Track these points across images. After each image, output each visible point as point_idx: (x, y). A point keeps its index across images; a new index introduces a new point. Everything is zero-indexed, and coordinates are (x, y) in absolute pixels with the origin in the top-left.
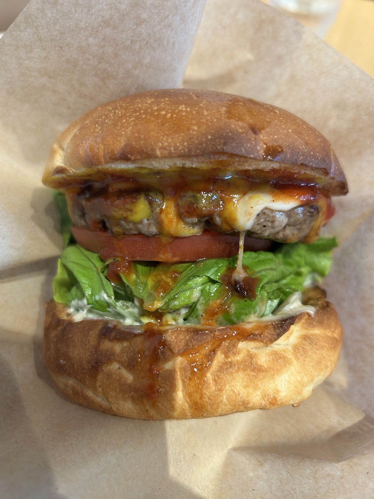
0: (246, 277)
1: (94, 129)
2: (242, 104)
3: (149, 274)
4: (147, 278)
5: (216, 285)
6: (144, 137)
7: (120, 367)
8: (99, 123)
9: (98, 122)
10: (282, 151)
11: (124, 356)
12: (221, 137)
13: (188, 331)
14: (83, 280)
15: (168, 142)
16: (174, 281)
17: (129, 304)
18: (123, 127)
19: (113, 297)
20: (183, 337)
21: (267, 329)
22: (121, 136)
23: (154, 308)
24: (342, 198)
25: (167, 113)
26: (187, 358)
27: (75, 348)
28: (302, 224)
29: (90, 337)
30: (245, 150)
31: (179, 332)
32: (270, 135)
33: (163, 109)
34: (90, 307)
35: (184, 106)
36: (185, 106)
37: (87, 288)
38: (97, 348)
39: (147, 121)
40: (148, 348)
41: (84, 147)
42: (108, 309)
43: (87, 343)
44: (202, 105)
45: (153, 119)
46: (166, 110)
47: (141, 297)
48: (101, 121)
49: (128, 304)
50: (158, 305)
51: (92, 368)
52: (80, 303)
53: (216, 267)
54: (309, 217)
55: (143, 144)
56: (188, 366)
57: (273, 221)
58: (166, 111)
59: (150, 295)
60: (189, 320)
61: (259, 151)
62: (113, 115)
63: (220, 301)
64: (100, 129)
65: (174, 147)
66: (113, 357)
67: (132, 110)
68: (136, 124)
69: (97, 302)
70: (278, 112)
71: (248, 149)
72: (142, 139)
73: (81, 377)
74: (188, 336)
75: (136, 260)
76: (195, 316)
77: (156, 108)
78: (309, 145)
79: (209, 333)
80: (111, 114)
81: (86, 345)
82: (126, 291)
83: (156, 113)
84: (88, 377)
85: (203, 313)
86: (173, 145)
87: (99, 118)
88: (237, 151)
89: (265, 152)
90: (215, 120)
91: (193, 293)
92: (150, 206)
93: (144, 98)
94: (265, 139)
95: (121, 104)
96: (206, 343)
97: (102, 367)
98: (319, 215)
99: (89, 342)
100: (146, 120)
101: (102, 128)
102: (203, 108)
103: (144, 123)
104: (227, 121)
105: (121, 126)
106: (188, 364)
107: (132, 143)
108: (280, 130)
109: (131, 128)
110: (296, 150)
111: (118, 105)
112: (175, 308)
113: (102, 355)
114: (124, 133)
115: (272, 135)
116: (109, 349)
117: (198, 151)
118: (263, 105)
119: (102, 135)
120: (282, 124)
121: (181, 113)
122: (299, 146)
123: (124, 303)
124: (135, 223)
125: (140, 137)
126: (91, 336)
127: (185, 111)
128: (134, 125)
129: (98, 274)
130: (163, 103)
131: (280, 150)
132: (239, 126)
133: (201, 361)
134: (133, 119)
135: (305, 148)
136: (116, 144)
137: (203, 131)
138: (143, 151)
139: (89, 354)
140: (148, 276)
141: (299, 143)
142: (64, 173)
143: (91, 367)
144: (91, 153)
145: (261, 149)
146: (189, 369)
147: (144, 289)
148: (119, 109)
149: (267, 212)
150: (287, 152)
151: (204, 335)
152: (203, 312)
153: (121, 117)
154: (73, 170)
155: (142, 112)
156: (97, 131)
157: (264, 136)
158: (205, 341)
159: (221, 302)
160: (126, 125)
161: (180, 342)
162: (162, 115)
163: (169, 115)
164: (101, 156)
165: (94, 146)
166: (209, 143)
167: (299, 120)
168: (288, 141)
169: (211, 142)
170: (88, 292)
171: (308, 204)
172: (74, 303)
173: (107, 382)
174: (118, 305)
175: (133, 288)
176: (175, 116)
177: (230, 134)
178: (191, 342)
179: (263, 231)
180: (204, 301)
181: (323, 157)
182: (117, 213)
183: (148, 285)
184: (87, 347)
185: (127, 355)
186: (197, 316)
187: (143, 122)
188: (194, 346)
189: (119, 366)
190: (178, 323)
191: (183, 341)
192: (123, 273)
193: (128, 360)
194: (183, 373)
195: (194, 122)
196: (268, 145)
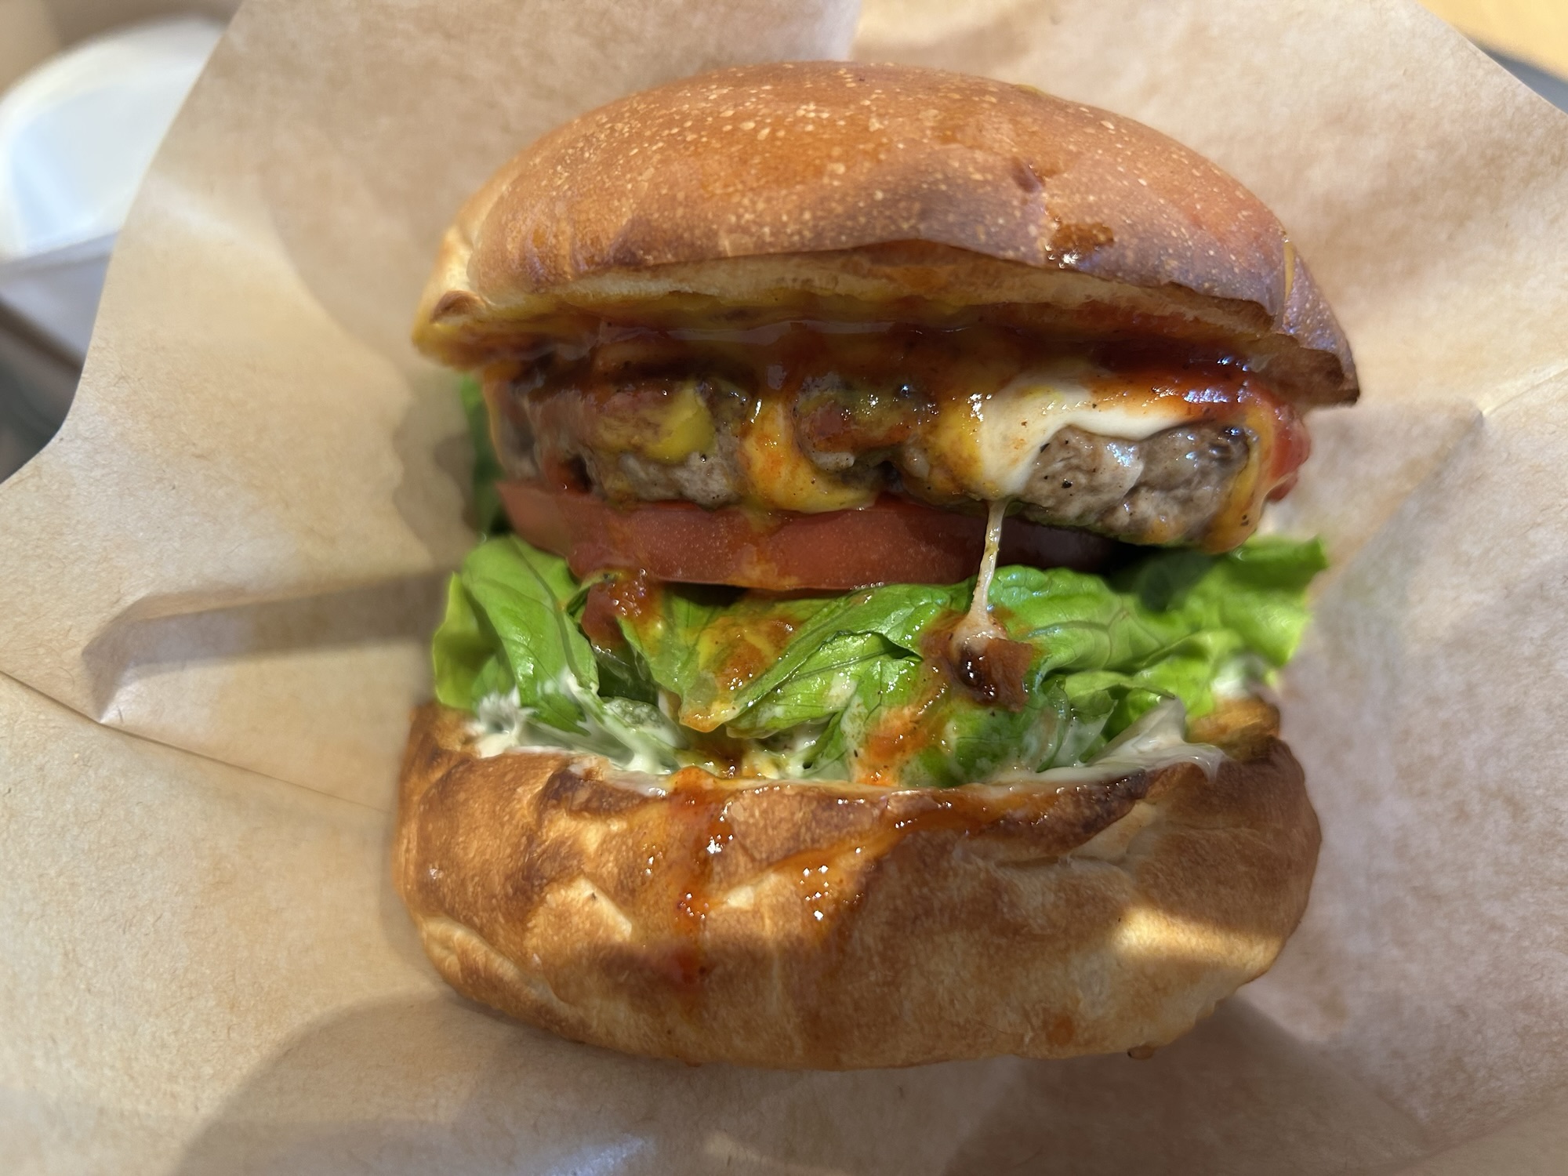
0: (997, 638)
1: (551, 180)
2: (994, 100)
3: (707, 624)
4: (697, 635)
5: (902, 662)
6: (686, 197)
7: (596, 895)
8: (566, 162)
9: (563, 158)
10: (1111, 241)
11: (608, 861)
12: (914, 195)
13: (802, 796)
14: (513, 636)
15: (754, 212)
16: (776, 646)
17: (643, 710)
18: (631, 170)
19: (595, 687)
20: (785, 814)
21: (1052, 805)
22: (623, 194)
23: (709, 722)
24: (1342, 412)
25: (761, 125)
26: (794, 878)
27: (472, 835)
28: (1193, 484)
29: (515, 802)
30: (988, 234)
31: (774, 797)
32: (1073, 193)
33: (750, 116)
34: (529, 715)
35: (812, 107)
36: (816, 105)
37: (522, 657)
38: (532, 836)
39: (700, 150)
40: (680, 841)
41: (519, 232)
42: (580, 724)
43: (506, 818)
44: (867, 103)
45: (718, 146)
46: (758, 119)
47: (673, 689)
48: (572, 155)
49: (637, 711)
50: (723, 712)
51: (515, 893)
52: (503, 703)
53: (907, 606)
54: (1215, 464)
55: (683, 217)
56: (795, 903)
57: (1094, 471)
58: (756, 122)
59: (701, 683)
60: (819, 768)
61: (1035, 239)
62: (606, 136)
63: (912, 710)
64: (567, 178)
65: (772, 225)
66: (575, 862)
67: (661, 120)
68: (665, 161)
69: (547, 699)
70: (1112, 127)
71: (996, 233)
72: (680, 204)
73: (484, 920)
74: (801, 809)
75: (671, 579)
76: (835, 753)
77: (730, 113)
78: (1204, 227)
79: (868, 806)
80: (602, 133)
81: (502, 825)
82: (633, 671)
83: (729, 128)
84: (502, 920)
85: (860, 746)
86: (768, 219)
87: (566, 148)
88: (963, 236)
89: (1053, 243)
90: (901, 146)
91: (833, 683)
92: (712, 413)
93: (703, 88)
94: (1057, 203)
95: (635, 105)
96: (856, 835)
97: (542, 892)
98: (1248, 458)
99: (512, 817)
100: (696, 148)
101: (572, 174)
102: (871, 112)
103: (689, 156)
104: (937, 147)
105: (622, 166)
106: (797, 895)
107: (652, 215)
108: (1109, 178)
109: (652, 170)
110: (1156, 241)
111: (625, 109)
112: (775, 728)
113: (545, 856)
114: (629, 186)
115: (1078, 191)
116: (568, 838)
117: (843, 238)
118: (1067, 106)
119: (569, 193)
120: (1120, 160)
121: (802, 125)
122: (1168, 229)
123: (626, 706)
124: (666, 465)
125: (674, 198)
126: (520, 801)
127: (813, 122)
128: (661, 161)
129: (559, 618)
130: (754, 100)
131: (1102, 238)
132: (974, 161)
133: (837, 888)
134: (660, 144)
135: (1187, 237)
136: (606, 219)
137: (862, 178)
138: (681, 237)
139: (508, 851)
140: (704, 629)
141: (1168, 219)
142: (464, 313)
143: (510, 891)
144: (536, 247)
145: (1042, 235)
146: (798, 910)
147: (685, 665)
148: (626, 120)
149: (1074, 441)
150: (1125, 244)
151: (850, 810)
152: (858, 743)
153: (629, 142)
154: (489, 302)
155: (689, 124)
156: (559, 182)
157: (1052, 196)
158: (852, 829)
159: (914, 714)
160: (640, 162)
161: (774, 828)
162: (745, 133)
163: (766, 132)
164: (564, 257)
165: (547, 227)
166: (875, 213)
167: (1183, 153)
168: (1133, 213)
169: (882, 209)
170: (525, 668)
171: (1213, 420)
172: (488, 703)
173: (556, 938)
174: (610, 712)
175: (652, 661)
176: (781, 134)
177: (943, 187)
178: (808, 829)
179: (1061, 502)
180: (863, 710)
181: (1251, 265)
182: (613, 434)
183: (699, 653)
184: (507, 830)
185: (616, 860)
186: (843, 754)
187: (688, 153)
188: (818, 841)
189: (592, 891)
190: (788, 775)
191: (784, 826)
192: (630, 617)
193: (619, 874)
194: (781, 923)
195: (836, 151)
196: (1065, 222)
